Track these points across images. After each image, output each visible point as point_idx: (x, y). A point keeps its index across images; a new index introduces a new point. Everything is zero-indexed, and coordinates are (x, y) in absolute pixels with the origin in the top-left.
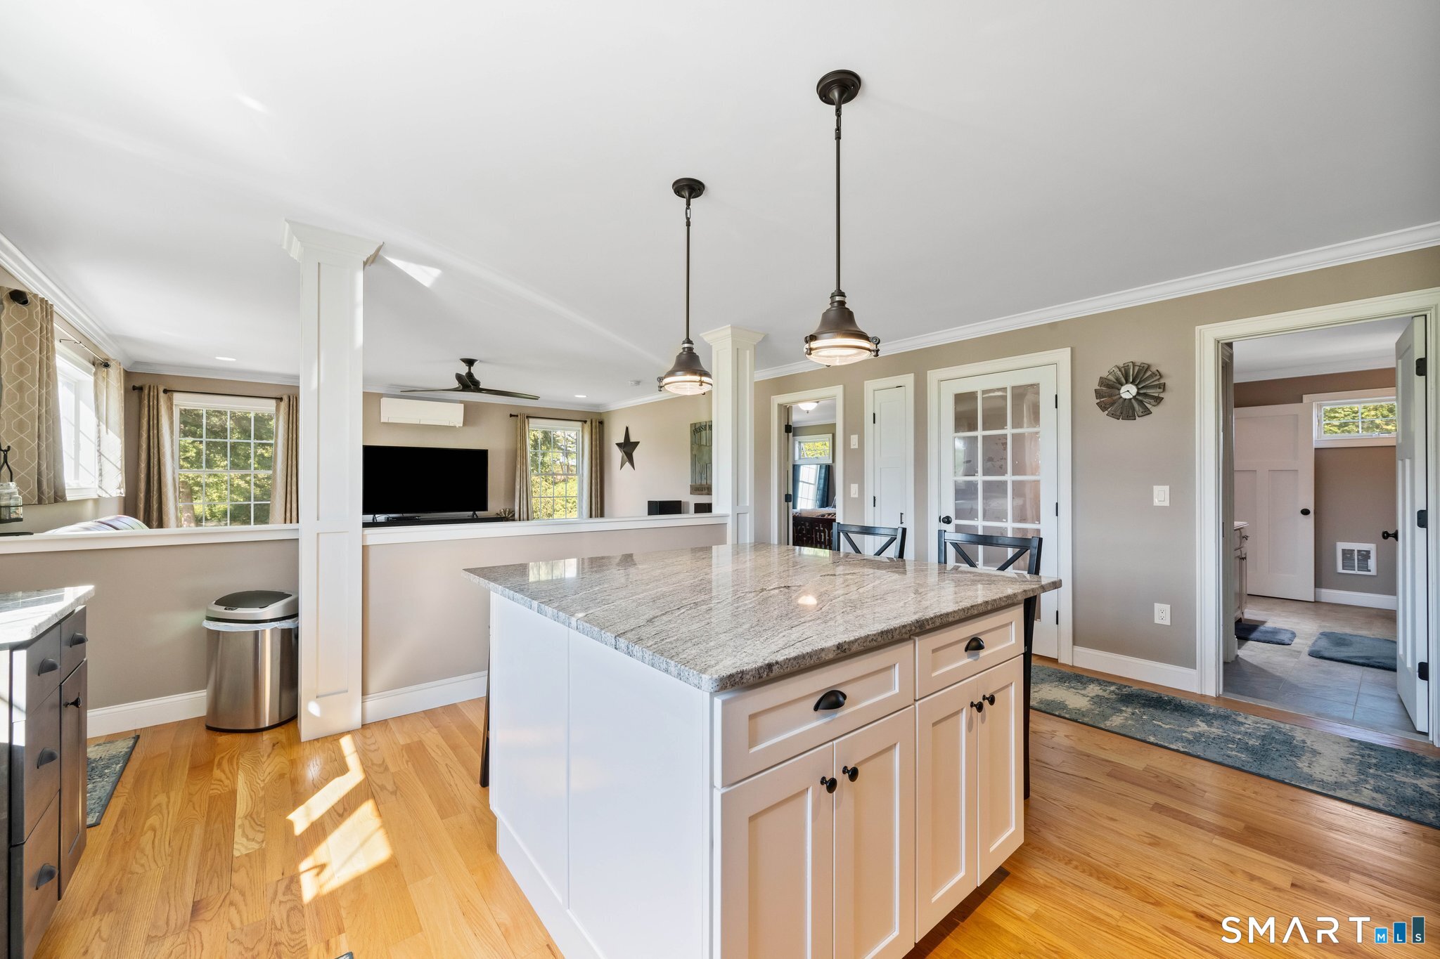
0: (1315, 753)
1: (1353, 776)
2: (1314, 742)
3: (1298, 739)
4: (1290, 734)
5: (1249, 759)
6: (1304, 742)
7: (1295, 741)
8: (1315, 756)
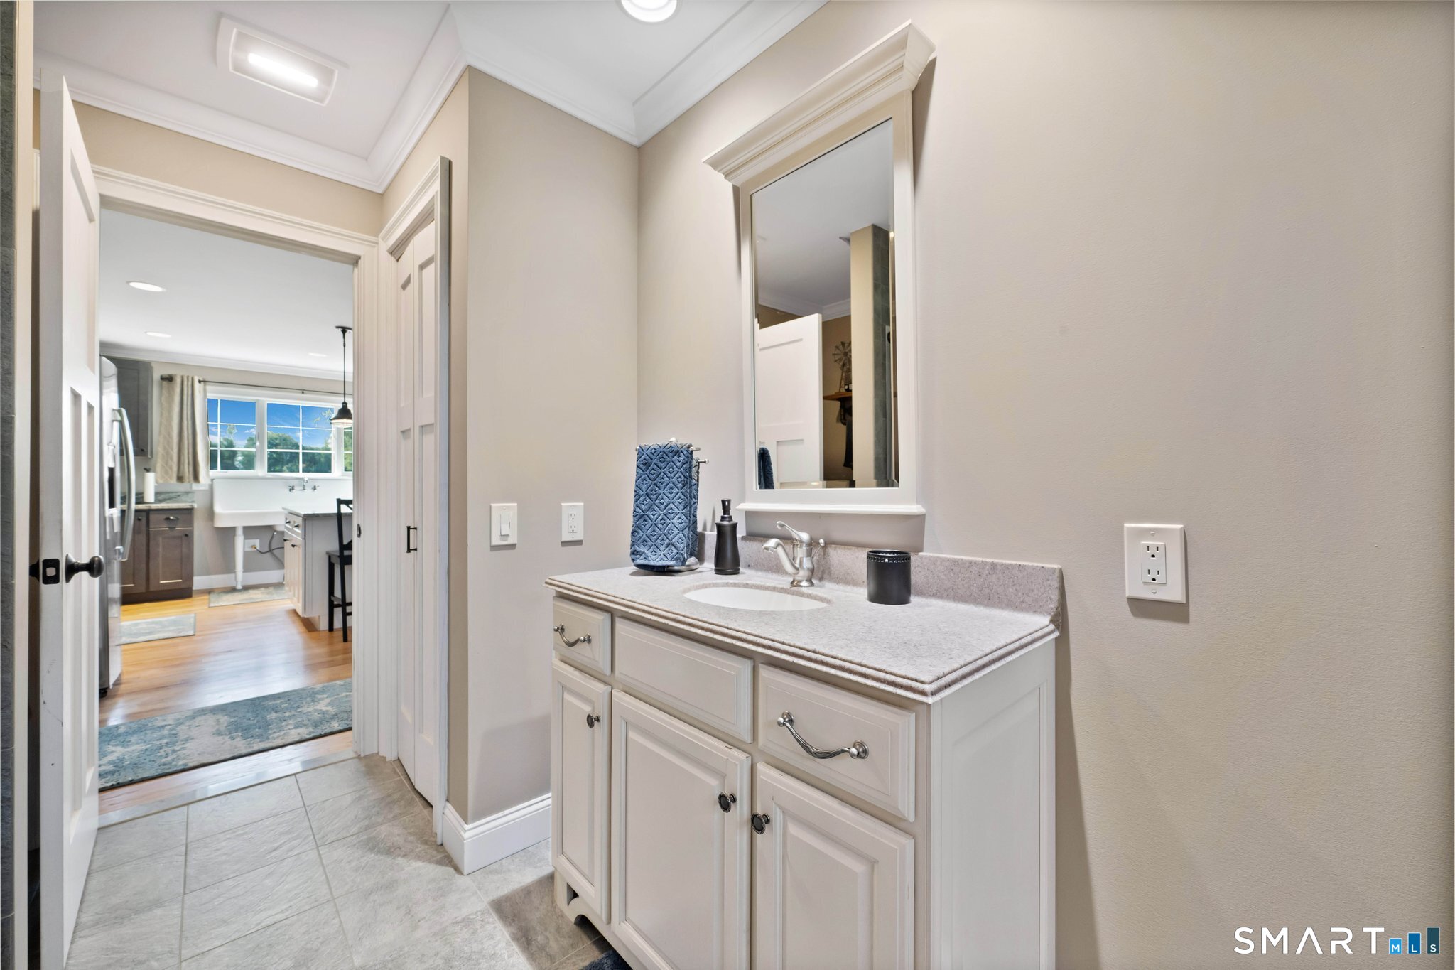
0: (219, 733)
1: (182, 729)
2: (223, 744)
3: (239, 739)
4: (249, 740)
5: (264, 703)
6: (232, 739)
7: (240, 734)
8: (218, 730)
